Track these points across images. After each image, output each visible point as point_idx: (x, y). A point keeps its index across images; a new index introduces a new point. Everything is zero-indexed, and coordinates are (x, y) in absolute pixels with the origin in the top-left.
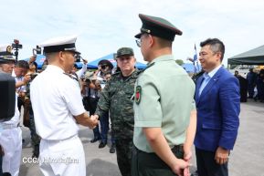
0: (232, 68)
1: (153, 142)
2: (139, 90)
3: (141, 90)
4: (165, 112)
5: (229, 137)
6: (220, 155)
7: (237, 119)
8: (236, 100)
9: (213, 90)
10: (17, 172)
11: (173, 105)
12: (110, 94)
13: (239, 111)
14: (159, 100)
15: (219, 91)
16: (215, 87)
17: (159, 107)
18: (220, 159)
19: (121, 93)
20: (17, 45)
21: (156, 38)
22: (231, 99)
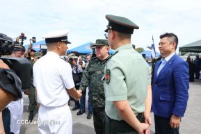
0: (182, 55)
1: (122, 112)
2: (109, 73)
3: (110, 73)
4: (129, 88)
5: (181, 107)
6: (174, 120)
7: (187, 93)
8: (186, 79)
9: (169, 71)
10: (19, 131)
11: (135, 82)
12: (90, 73)
13: (188, 87)
14: (125, 79)
15: (173, 72)
16: (170, 69)
17: (124, 85)
18: (174, 124)
19: (99, 72)
20: (23, 37)
21: (116, 33)
22: (183, 78)
